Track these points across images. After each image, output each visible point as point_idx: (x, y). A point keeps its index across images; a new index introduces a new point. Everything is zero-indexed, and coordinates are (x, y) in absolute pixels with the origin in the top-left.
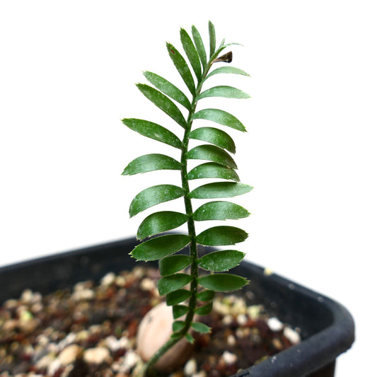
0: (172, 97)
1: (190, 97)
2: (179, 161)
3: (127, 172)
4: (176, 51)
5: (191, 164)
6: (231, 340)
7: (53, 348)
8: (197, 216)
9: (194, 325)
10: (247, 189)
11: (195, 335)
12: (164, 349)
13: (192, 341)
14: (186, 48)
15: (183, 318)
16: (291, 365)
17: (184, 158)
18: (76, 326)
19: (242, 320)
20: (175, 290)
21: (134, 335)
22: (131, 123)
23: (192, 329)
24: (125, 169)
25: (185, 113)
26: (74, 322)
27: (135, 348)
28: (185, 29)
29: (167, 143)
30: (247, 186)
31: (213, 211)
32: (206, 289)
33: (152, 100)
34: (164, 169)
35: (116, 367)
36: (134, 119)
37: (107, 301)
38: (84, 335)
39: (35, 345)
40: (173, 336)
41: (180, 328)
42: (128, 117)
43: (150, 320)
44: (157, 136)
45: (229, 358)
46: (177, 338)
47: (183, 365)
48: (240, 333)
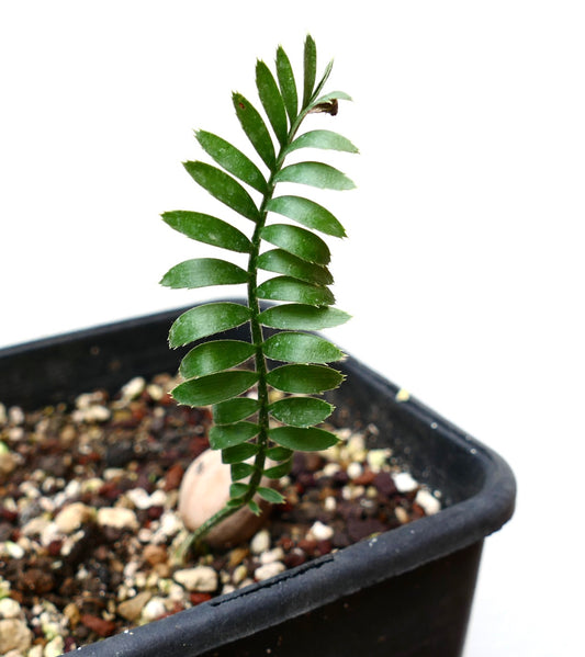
0: (238, 176)
1: (266, 173)
2: (246, 269)
3: (166, 282)
4: (248, 103)
5: (263, 276)
6: (330, 503)
7: (46, 503)
8: (267, 348)
9: (262, 490)
10: (343, 317)
11: (263, 504)
12: (219, 519)
13: (258, 512)
14: (263, 96)
15: (246, 481)
16: (398, 551)
17: (253, 264)
18: (80, 469)
19: (354, 471)
20: (233, 445)
21: (176, 486)
22: (174, 219)
23: (258, 496)
24: (165, 276)
25: (257, 198)
26: (77, 460)
27: (175, 508)
28: (265, 62)
29: (226, 248)
30: (343, 313)
31: (289, 347)
32: (279, 445)
33: (207, 186)
34: (221, 284)
35: (144, 535)
36: (179, 212)
37: (132, 426)
38: (95, 484)
39: (17, 497)
40: (229, 504)
41: (240, 494)
42: (170, 209)
43: (201, 469)
44: (213, 237)
45: (321, 531)
46: (236, 506)
47: (249, 540)
48: (347, 493)
